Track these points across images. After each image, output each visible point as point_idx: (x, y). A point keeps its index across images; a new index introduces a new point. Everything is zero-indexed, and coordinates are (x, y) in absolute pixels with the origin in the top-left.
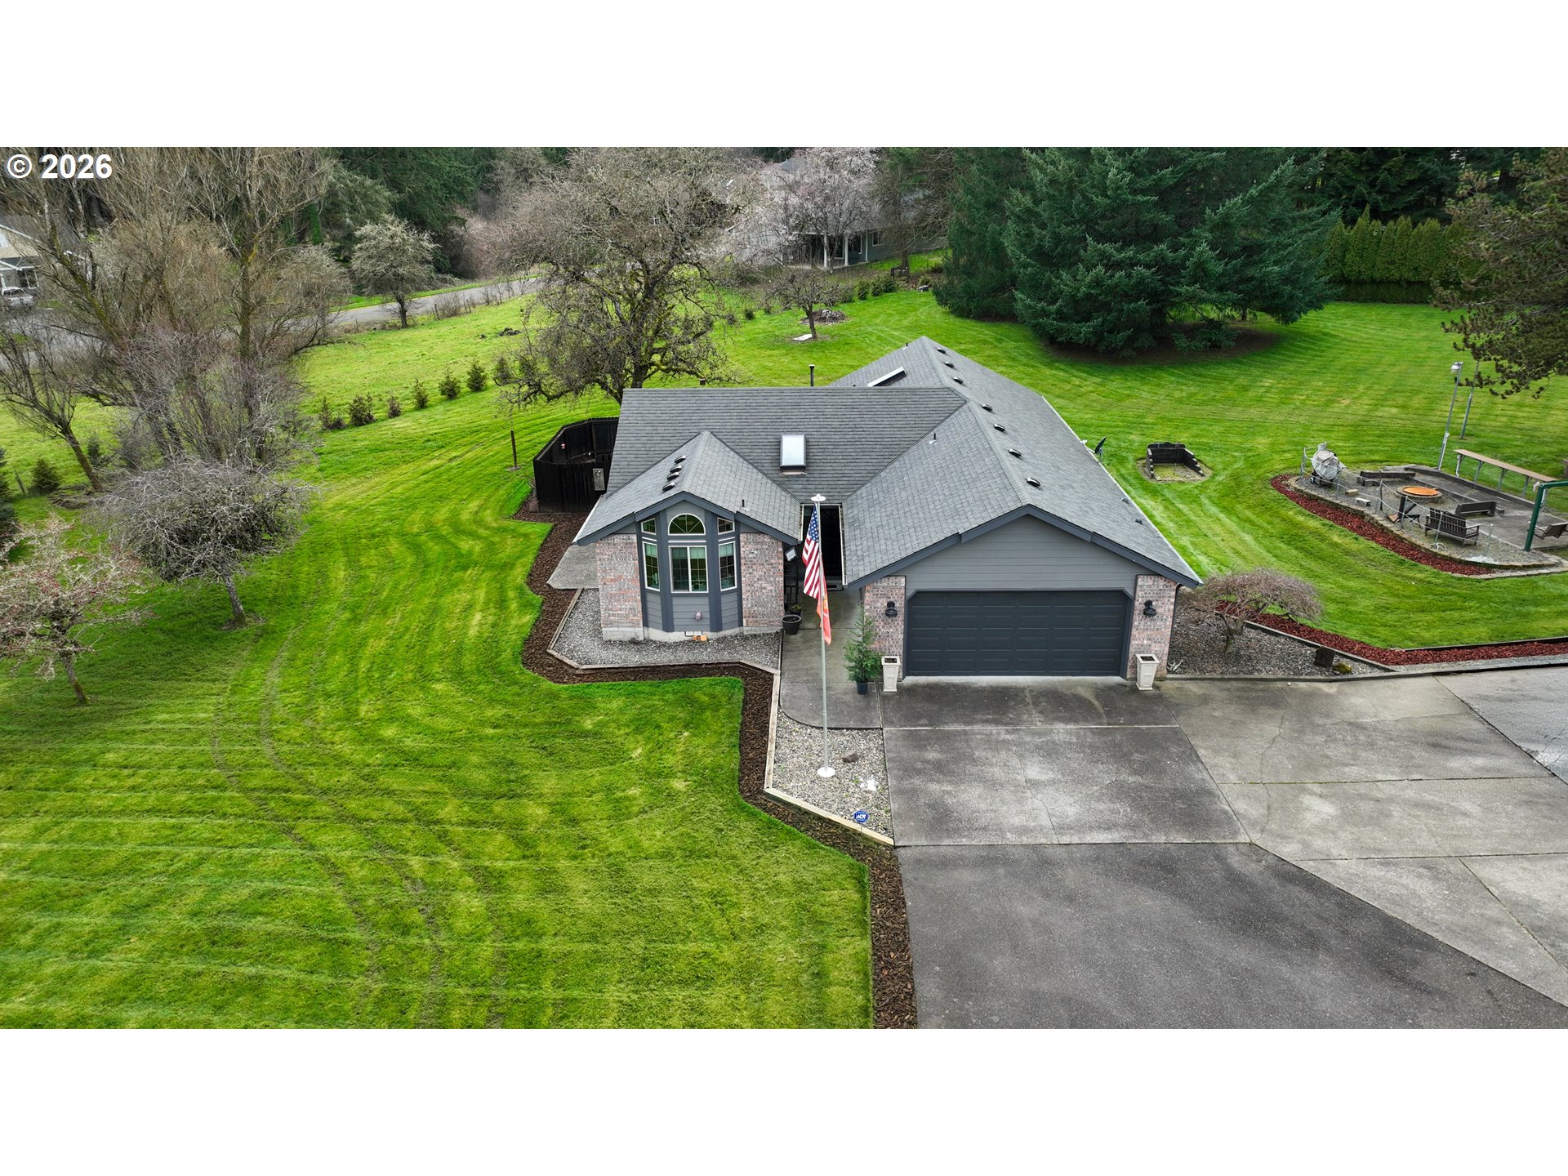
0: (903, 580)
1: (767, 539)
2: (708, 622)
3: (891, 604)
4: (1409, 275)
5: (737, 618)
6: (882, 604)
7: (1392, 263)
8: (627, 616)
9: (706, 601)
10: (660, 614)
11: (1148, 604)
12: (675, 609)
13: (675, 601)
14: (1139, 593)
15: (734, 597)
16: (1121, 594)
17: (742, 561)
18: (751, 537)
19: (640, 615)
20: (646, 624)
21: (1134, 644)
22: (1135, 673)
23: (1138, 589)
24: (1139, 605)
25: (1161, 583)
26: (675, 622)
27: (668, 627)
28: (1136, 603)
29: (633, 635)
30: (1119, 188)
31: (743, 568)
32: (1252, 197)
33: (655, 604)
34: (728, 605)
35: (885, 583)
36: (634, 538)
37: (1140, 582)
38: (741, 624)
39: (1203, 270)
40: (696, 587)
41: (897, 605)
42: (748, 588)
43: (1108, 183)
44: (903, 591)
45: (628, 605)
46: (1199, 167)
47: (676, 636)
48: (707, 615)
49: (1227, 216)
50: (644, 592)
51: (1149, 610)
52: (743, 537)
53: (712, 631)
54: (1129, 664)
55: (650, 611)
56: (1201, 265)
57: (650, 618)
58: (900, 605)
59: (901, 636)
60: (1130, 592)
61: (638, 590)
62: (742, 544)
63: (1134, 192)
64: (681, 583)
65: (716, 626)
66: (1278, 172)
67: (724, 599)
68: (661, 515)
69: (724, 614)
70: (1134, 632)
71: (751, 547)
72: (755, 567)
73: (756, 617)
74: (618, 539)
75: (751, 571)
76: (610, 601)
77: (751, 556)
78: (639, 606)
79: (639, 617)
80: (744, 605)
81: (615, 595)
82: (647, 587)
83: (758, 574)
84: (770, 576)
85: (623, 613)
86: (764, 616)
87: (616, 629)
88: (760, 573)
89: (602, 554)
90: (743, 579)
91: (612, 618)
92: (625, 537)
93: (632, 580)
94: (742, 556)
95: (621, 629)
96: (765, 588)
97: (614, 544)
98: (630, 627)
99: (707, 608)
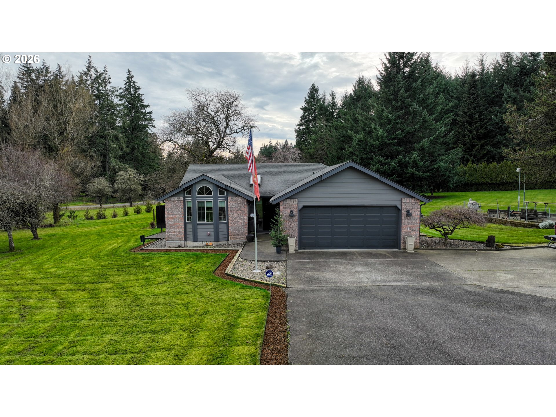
0: (297, 200)
1: (240, 198)
2: (213, 237)
3: (292, 212)
4: (489, 181)
5: (226, 236)
6: (287, 212)
7: (482, 177)
8: (177, 235)
9: (212, 227)
10: (191, 233)
11: (408, 211)
12: (199, 230)
13: (199, 227)
14: (404, 206)
15: (225, 226)
16: (395, 207)
17: (229, 209)
18: (233, 198)
19: (183, 235)
20: (186, 240)
21: (403, 231)
22: (405, 246)
23: (403, 204)
24: (404, 212)
25: (413, 201)
26: (199, 237)
27: (195, 240)
28: (403, 211)
29: (180, 244)
30: (383, 137)
31: (229, 212)
32: (431, 140)
33: (190, 228)
34: (222, 229)
35: (289, 201)
36: (182, 198)
37: (403, 201)
38: (228, 240)
39: (416, 164)
40: (208, 220)
41: (294, 212)
42: (231, 222)
43: (379, 136)
44: (297, 205)
45: (178, 230)
46: (411, 131)
47: (199, 244)
48: (213, 233)
49: (422, 146)
50: (185, 224)
51: (408, 214)
52: (229, 198)
53: (214, 241)
54: (402, 242)
55: (188, 233)
56: (415, 162)
57: (188, 236)
58: (296, 212)
59: (297, 228)
60: (399, 206)
61: (183, 223)
62: (229, 201)
63: (389, 140)
64: (201, 218)
65: (217, 239)
66: (439, 131)
67: (221, 226)
68: (194, 187)
69: (220, 233)
70: (403, 226)
71: (233, 202)
72: (234, 212)
73: (235, 236)
74: (175, 199)
75: (233, 214)
76: (170, 228)
77: (233, 206)
78: (183, 230)
79: (183, 236)
80: (230, 230)
81: (172, 225)
82: (187, 221)
83: (236, 215)
84: (241, 216)
85: (176, 233)
86: (238, 235)
87: (172, 241)
88: (237, 215)
89: (168, 206)
90: (229, 217)
91: (171, 236)
92: (178, 198)
93: (180, 218)
94: (229, 206)
95: (174, 241)
96: (239, 222)
97: (173, 201)
98: (178, 240)
99: (213, 230)
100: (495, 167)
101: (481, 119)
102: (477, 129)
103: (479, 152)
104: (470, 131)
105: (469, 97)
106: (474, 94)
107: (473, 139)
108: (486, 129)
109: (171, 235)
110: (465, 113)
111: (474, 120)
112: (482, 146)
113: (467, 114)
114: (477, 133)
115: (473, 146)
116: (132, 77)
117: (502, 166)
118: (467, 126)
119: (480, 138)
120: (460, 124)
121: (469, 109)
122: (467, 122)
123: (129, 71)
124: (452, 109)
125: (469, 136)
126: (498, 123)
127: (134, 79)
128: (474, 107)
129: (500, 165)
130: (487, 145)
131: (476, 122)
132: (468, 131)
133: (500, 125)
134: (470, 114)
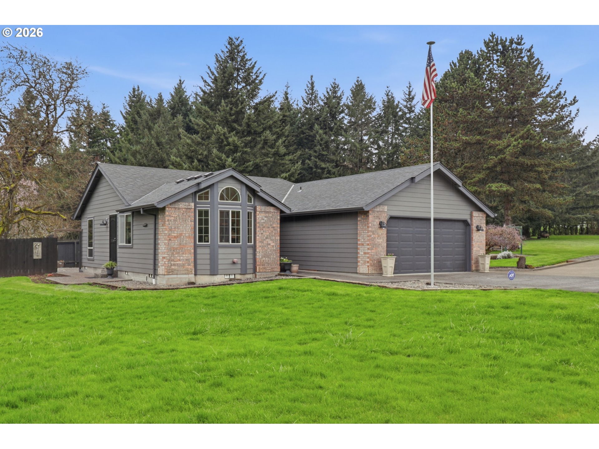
0: (386, 207)
1: (271, 209)
2: (239, 266)
3: (381, 223)
5: (253, 266)
6: (376, 223)
8: (183, 265)
9: (238, 251)
10: (208, 261)
11: (477, 227)
12: (220, 256)
13: (221, 251)
14: (474, 221)
15: (252, 250)
16: (466, 222)
17: (258, 225)
18: (263, 208)
19: (192, 264)
20: (197, 272)
23: (473, 219)
25: (481, 215)
26: (219, 267)
27: (213, 273)
28: (473, 226)
29: (189, 280)
31: (258, 229)
33: (203, 253)
34: (249, 254)
35: (378, 209)
36: (191, 205)
37: (473, 215)
38: (256, 271)
40: (233, 241)
42: (260, 244)
44: (386, 215)
45: (186, 256)
47: (218, 279)
48: (239, 261)
50: (195, 247)
52: (258, 208)
53: (241, 274)
55: (200, 262)
60: (469, 221)
61: (192, 244)
62: (258, 213)
64: (224, 238)
65: (244, 270)
67: (248, 251)
68: (212, 188)
69: (247, 262)
71: (263, 215)
72: (264, 229)
73: (264, 265)
74: (182, 205)
75: (262, 232)
76: (173, 254)
77: (263, 221)
78: (192, 257)
79: (192, 267)
80: (258, 257)
81: (176, 249)
82: (198, 243)
83: (266, 234)
84: (272, 236)
85: (181, 262)
86: (268, 264)
87: (175, 276)
88: (268, 234)
89: (170, 216)
90: (258, 238)
91: (173, 267)
92: (187, 204)
93: (189, 237)
94: (257, 221)
95: (179, 276)
96: (270, 244)
97: (179, 208)
98: (185, 274)
99: (239, 256)
109: (174, 265)
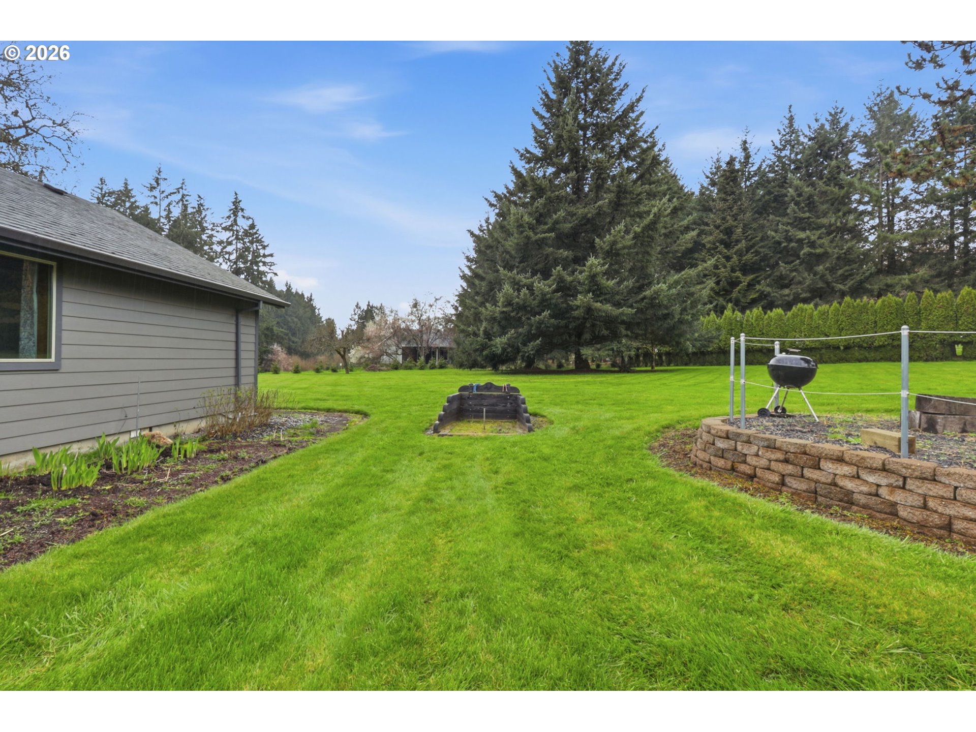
100: (780, 318)
101: (747, 237)
102: (740, 254)
103: (745, 296)
104: (728, 258)
105: (725, 200)
106: (733, 193)
107: (733, 270)
108: (757, 253)
110: (718, 227)
111: (734, 237)
112: (750, 285)
113: (722, 228)
114: (740, 260)
115: (734, 284)
116: (240, 201)
117: (795, 316)
118: (721, 248)
119: (745, 269)
120: (708, 246)
121: (724, 219)
122: (722, 242)
123: (236, 194)
124: (694, 226)
125: (725, 267)
126: (779, 243)
127: (242, 205)
128: (733, 216)
129: (789, 314)
130: (759, 283)
131: (738, 241)
132: (724, 257)
133: (783, 245)
134: (726, 229)
